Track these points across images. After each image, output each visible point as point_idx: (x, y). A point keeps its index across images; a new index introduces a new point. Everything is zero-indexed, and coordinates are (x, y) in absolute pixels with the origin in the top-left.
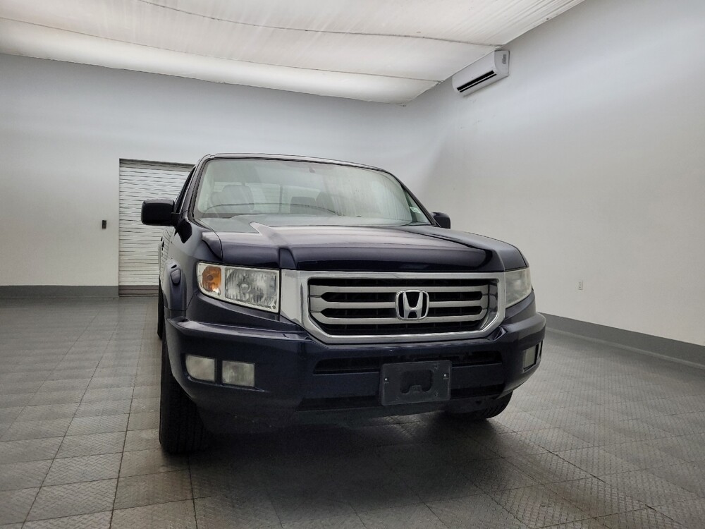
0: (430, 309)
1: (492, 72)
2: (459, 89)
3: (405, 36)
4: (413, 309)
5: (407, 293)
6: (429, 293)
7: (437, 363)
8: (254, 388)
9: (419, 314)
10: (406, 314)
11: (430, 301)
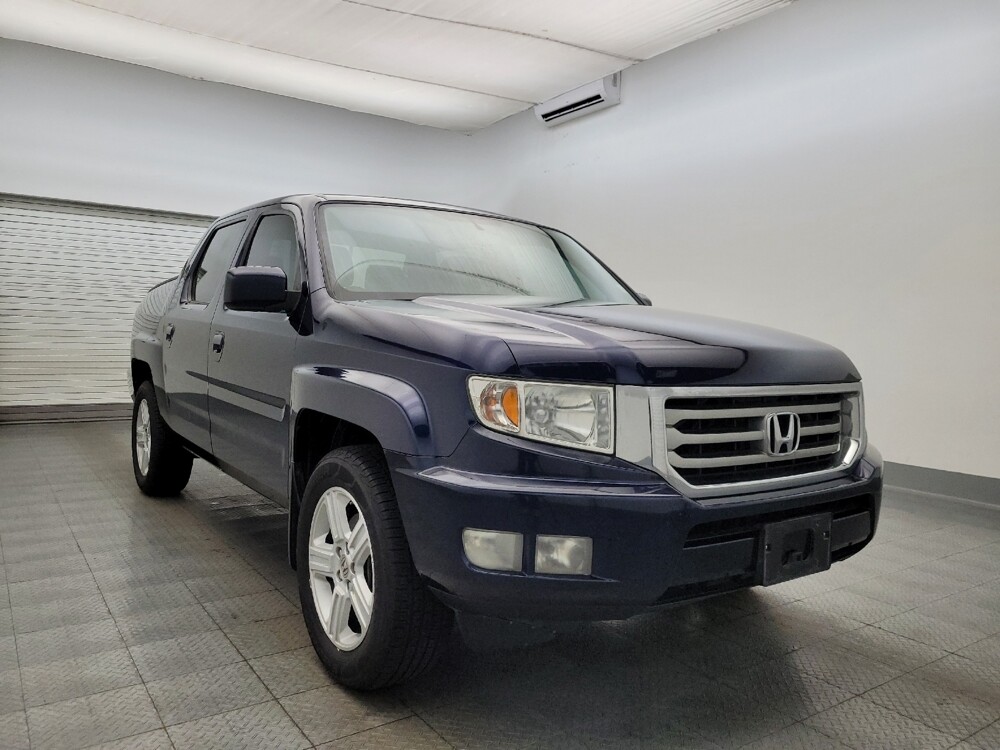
0: (801, 437)
1: (598, 97)
2: (544, 116)
3: (524, 34)
4: (785, 439)
5: (779, 417)
6: (799, 415)
7: (817, 517)
8: (591, 577)
9: (790, 446)
10: (778, 447)
11: (802, 426)
